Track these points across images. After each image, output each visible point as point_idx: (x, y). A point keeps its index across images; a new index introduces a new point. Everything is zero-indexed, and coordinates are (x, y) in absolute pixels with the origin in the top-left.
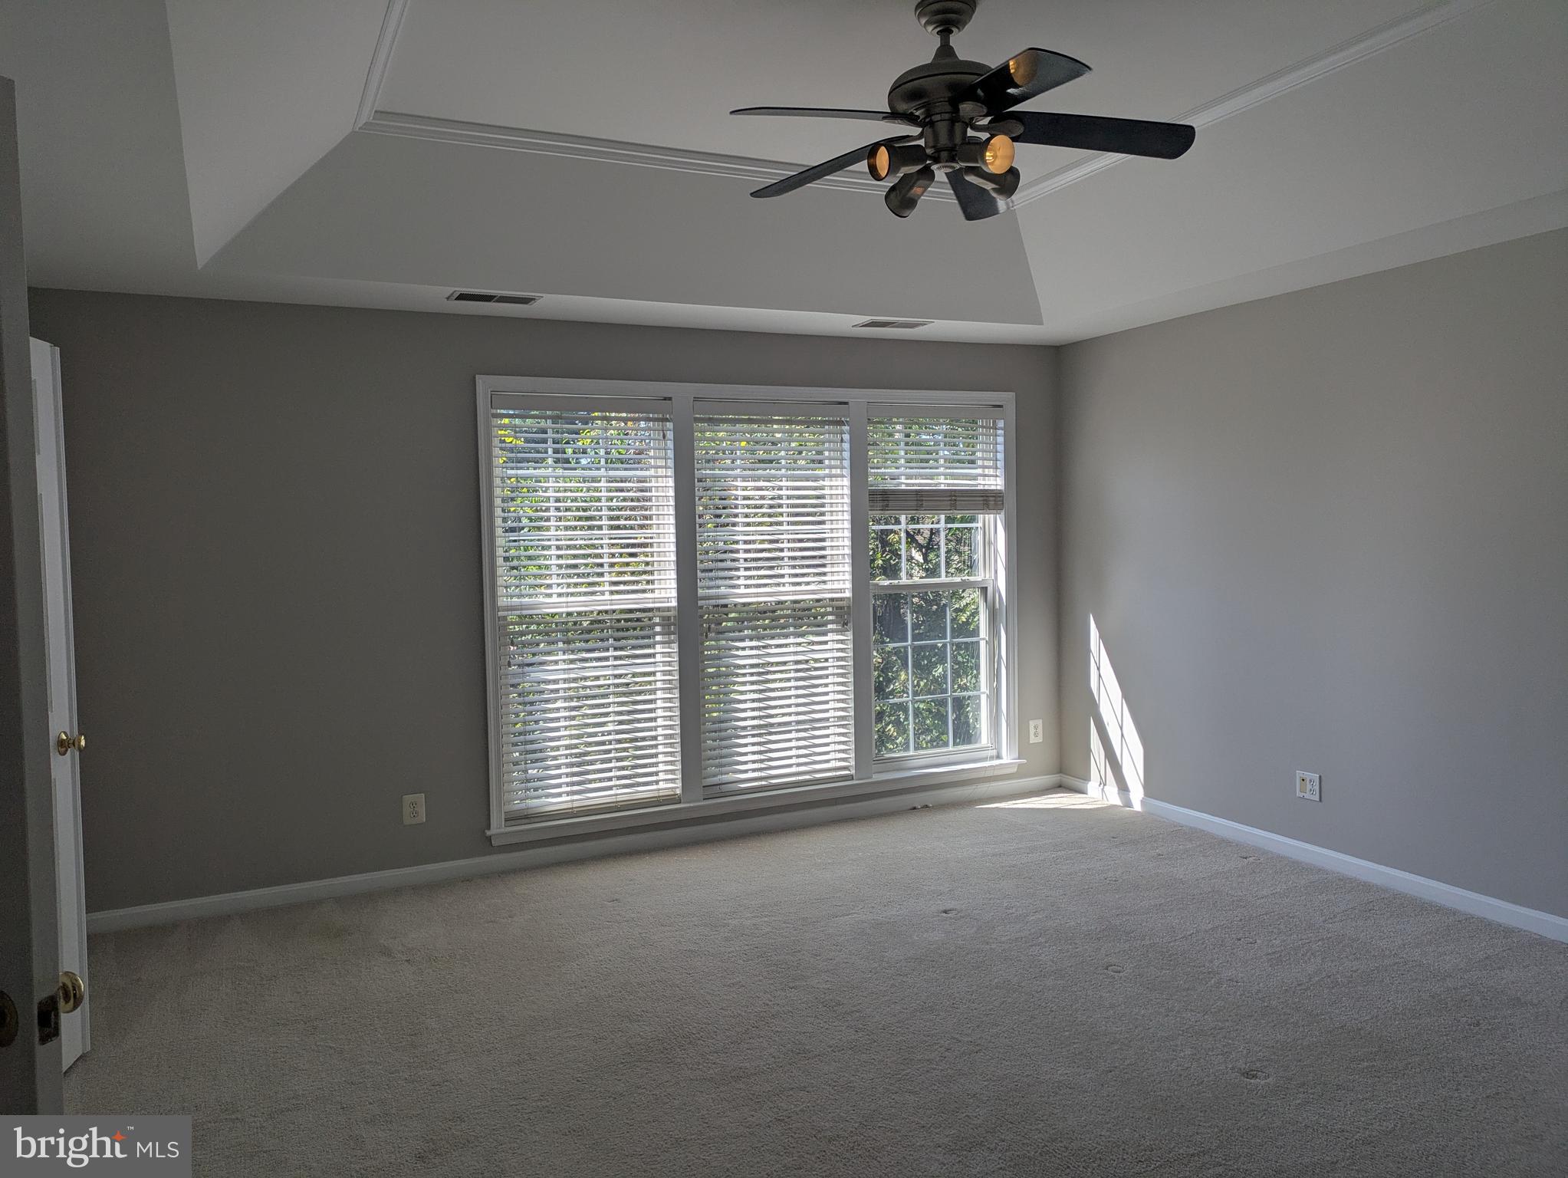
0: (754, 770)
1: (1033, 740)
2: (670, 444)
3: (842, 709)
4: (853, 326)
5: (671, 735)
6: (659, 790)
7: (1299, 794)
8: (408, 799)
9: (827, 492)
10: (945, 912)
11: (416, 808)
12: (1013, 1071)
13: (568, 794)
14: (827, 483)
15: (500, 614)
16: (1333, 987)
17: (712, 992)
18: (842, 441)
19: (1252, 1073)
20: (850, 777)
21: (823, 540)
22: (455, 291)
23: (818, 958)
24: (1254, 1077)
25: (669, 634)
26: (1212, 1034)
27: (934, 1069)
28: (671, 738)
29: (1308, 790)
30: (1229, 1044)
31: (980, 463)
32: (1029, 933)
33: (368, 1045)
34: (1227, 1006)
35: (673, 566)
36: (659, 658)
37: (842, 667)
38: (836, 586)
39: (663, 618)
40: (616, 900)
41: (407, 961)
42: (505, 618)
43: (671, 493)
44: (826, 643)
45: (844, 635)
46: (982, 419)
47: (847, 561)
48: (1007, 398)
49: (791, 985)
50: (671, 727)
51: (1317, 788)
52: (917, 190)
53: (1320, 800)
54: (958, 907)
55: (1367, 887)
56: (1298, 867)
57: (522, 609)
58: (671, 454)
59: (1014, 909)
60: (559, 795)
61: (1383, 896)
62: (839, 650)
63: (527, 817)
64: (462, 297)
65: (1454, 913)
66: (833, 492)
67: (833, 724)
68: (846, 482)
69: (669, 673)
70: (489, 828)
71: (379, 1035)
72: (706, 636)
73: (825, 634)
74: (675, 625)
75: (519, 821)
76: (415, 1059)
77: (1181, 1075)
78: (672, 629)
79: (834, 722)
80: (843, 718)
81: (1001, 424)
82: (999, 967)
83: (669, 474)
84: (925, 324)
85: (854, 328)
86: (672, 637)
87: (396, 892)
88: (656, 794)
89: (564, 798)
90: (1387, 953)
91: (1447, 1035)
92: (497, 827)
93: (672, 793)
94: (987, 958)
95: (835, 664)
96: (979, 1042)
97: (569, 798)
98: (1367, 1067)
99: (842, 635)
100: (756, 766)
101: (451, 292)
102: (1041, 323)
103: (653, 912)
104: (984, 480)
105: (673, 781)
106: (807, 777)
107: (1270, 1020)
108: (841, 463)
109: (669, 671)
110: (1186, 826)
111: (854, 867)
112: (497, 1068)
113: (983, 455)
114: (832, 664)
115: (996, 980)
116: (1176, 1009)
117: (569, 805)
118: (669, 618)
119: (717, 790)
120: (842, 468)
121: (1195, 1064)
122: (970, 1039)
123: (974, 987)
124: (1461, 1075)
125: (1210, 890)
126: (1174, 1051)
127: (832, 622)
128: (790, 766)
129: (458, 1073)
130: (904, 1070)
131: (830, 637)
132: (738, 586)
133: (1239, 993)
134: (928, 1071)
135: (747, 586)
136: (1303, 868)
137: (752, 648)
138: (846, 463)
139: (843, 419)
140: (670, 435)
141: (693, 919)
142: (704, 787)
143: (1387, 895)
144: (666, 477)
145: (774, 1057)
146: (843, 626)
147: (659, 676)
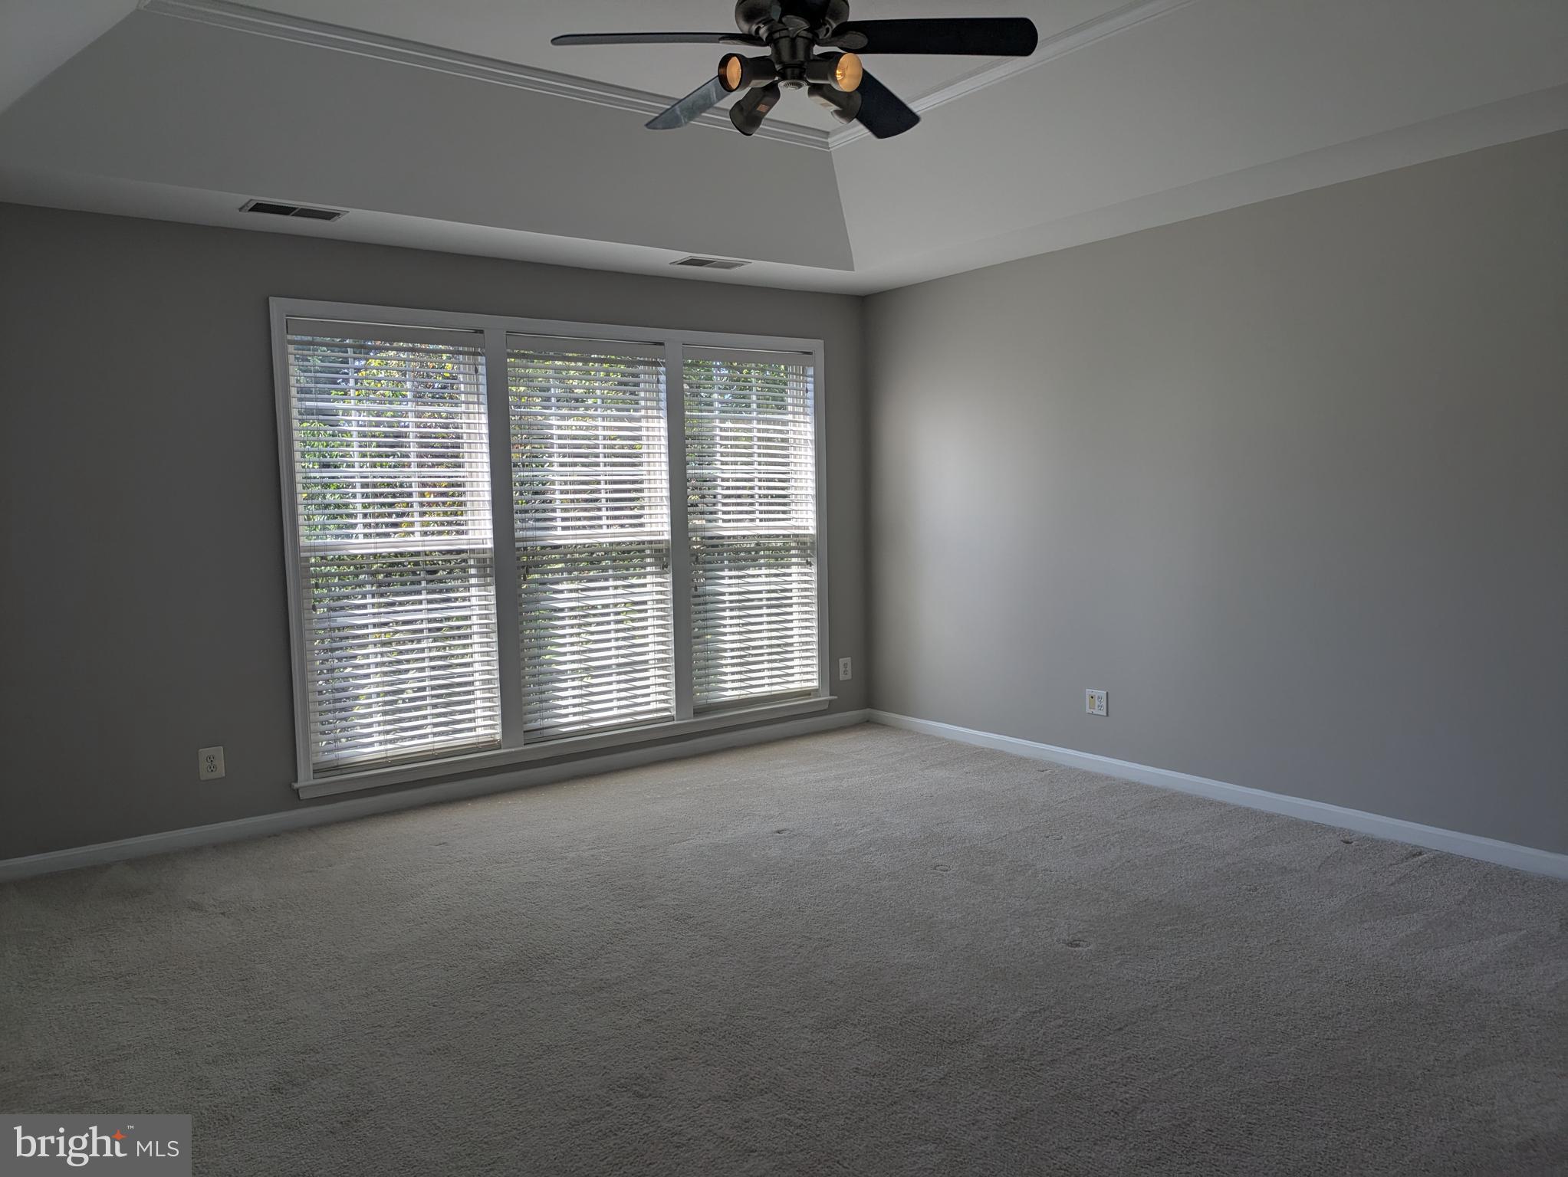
0: (575, 714)
1: (842, 677)
2: (483, 379)
3: (662, 651)
4: (671, 263)
5: (489, 680)
6: (478, 736)
7: (1089, 710)
8: (204, 752)
9: (644, 433)
10: (779, 832)
11: (213, 762)
12: (864, 959)
13: (381, 743)
14: (643, 423)
15: (303, 554)
16: (1133, 870)
17: (560, 917)
18: (658, 382)
19: (1075, 942)
20: (671, 718)
21: (641, 482)
22: (251, 200)
23: (663, 879)
24: (1078, 945)
25: (485, 576)
26: (1035, 914)
27: (791, 964)
28: (489, 684)
29: (1097, 706)
30: (1052, 921)
31: (790, 408)
32: (859, 844)
33: (194, 993)
34: (1045, 891)
35: (488, 506)
36: (474, 601)
37: (661, 609)
38: (654, 528)
39: (479, 560)
40: (444, 844)
41: (222, 914)
42: (307, 559)
43: (485, 430)
44: (644, 585)
45: (663, 578)
46: (792, 366)
47: (666, 503)
48: (817, 345)
49: (640, 904)
50: (488, 672)
51: (1104, 704)
52: (762, 108)
53: (1107, 715)
54: (790, 827)
55: (1149, 789)
56: (1090, 777)
57: (326, 550)
58: (483, 389)
59: (843, 826)
60: (371, 744)
61: (1164, 795)
62: (658, 593)
63: (338, 768)
64: (259, 208)
65: (1225, 805)
66: (650, 433)
67: (653, 666)
68: (663, 423)
69: (486, 616)
70: (296, 781)
71: (206, 984)
72: (525, 579)
73: (644, 576)
74: (492, 567)
75: (328, 774)
76: (252, 1002)
77: (1014, 949)
78: (488, 572)
79: (655, 664)
80: (663, 660)
81: (811, 371)
82: (837, 875)
83: (482, 411)
84: (743, 265)
85: (672, 266)
86: (489, 580)
87: (196, 851)
88: (474, 740)
89: (377, 748)
90: (1174, 839)
91: (1232, 900)
92: (305, 779)
93: (492, 739)
94: (824, 867)
95: (655, 606)
96: (828, 938)
97: (383, 747)
98: (1171, 930)
99: (661, 577)
100: (577, 710)
101: (247, 200)
102: (853, 270)
103: (485, 852)
104: (794, 426)
105: (492, 726)
106: (629, 719)
107: (1084, 899)
108: (657, 404)
109: (486, 614)
110: (987, 748)
111: (684, 800)
112: (344, 1002)
113: (793, 401)
114: (652, 607)
115: (836, 886)
116: (1002, 897)
117: (383, 755)
118: (484, 560)
119: (535, 736)
120: (659, 409)
121: (1025, 940)
122: (819, 936)
123: (817, 893)
124: (1247, 930)
125: (1016, 798)
126: (1005, 930)
127: (650, 565)
128: (611, 709)
129: (302, 1010)
130: (762, 967)
131: (649, 579)
132: (555, 528)
133: (1054, 880)
134: (784, 966)
135: (564, 528)
136: (1093, 777)
137: (571, 591)
138: (663, 404)
139: (658, 360)
140: (482, 369)
141: (529, 855)
142: (525, 732)
143: (1167, 795)
144: (479, 413)
145: (633, 967)
146: (663, 568)
147: (475, 620)
